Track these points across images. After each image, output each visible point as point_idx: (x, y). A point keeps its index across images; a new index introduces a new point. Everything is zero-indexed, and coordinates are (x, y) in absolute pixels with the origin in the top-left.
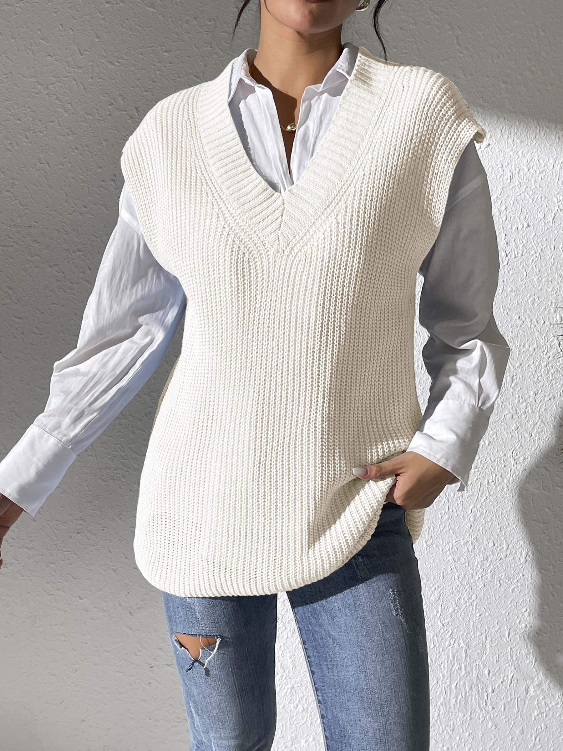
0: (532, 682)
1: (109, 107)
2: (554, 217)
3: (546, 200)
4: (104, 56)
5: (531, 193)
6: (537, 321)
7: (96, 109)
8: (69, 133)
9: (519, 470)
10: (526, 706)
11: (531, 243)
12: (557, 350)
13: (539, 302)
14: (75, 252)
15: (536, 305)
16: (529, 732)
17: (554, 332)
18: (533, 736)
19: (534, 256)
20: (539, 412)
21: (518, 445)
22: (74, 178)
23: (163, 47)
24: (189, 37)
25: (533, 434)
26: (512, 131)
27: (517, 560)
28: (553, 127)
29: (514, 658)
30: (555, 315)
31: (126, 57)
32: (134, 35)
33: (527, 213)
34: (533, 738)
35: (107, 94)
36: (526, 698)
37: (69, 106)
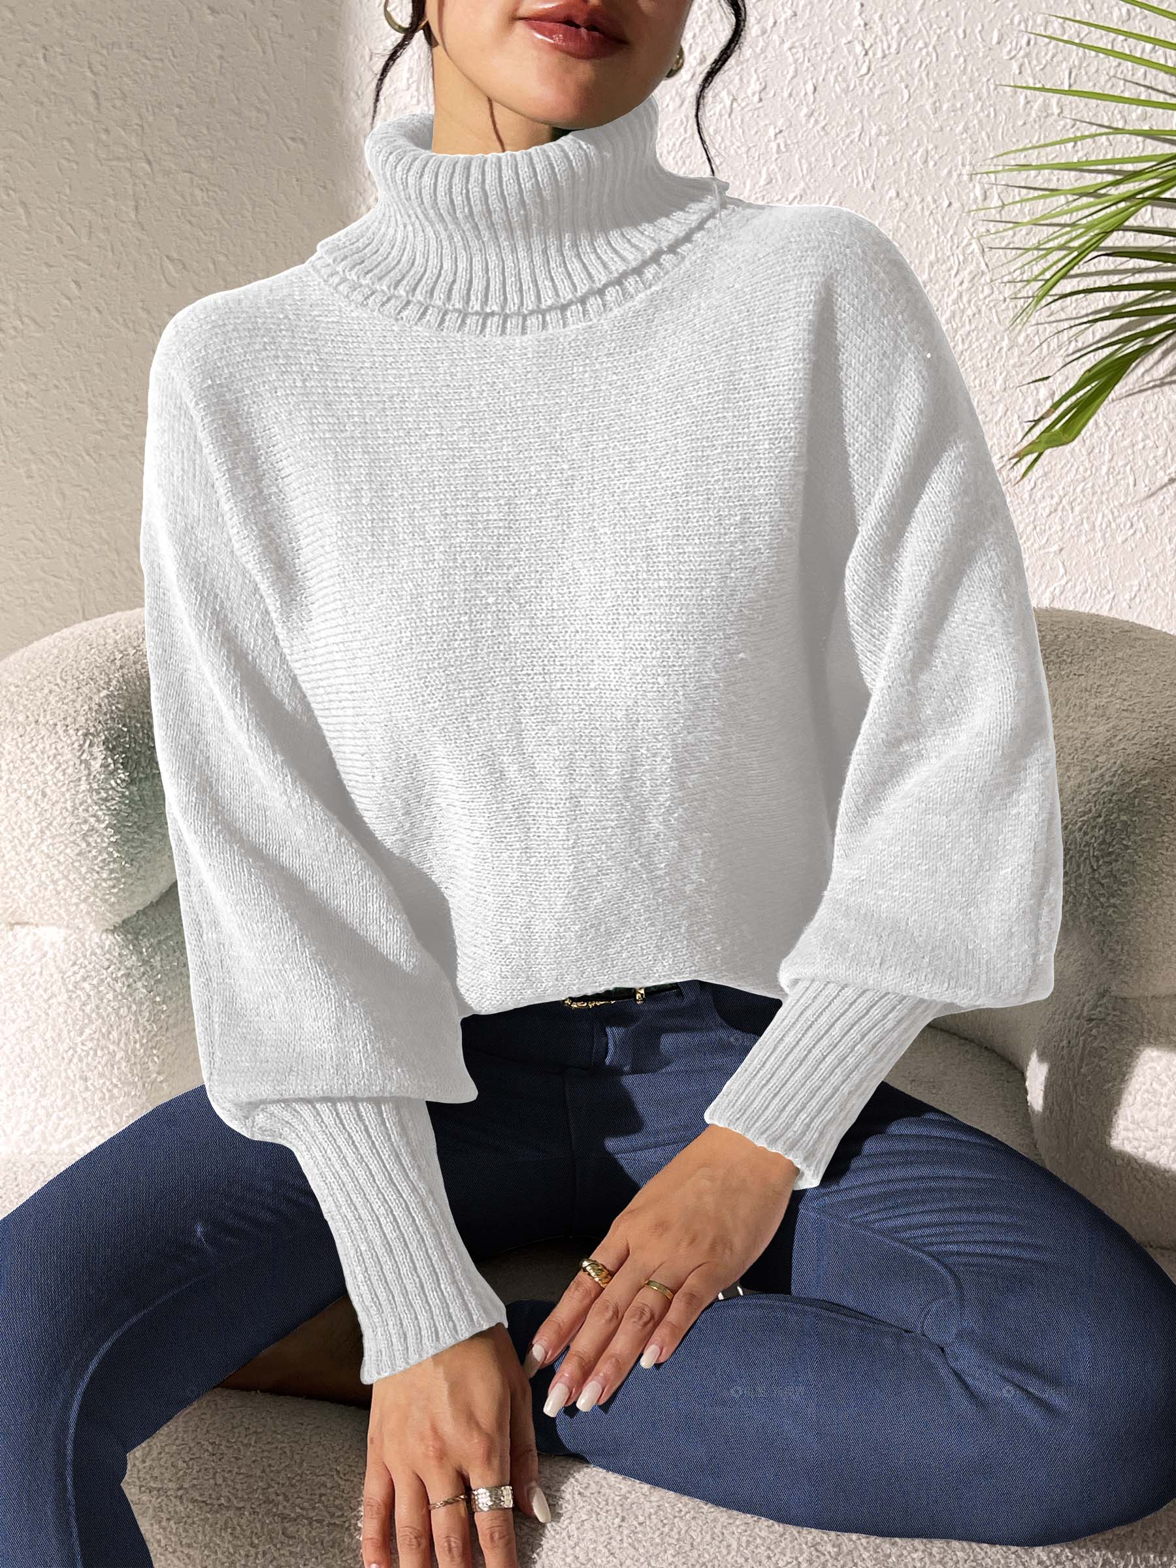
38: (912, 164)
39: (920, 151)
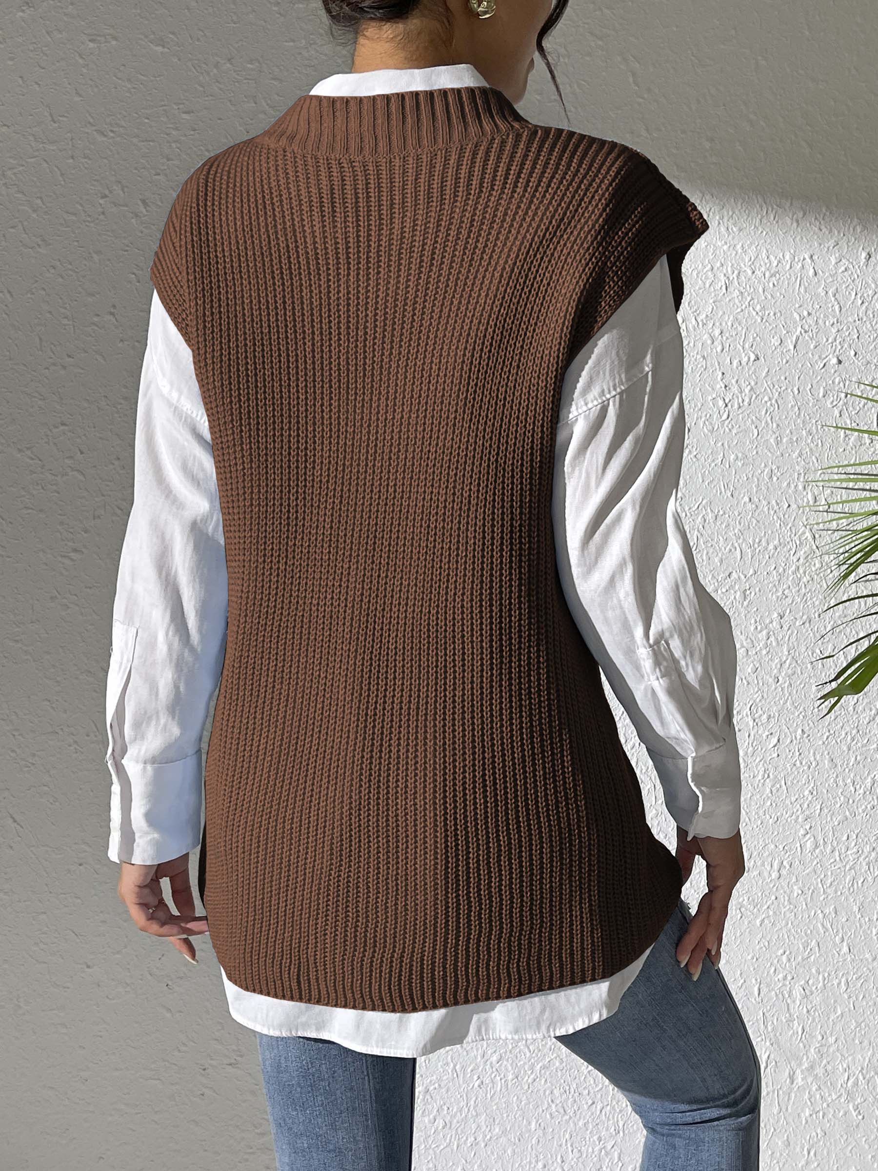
0: (800, 1065)
1: (102, 201)
2: (796, 343)
3: (782, 318)
4: (90, 123)
5: (758, 308)
6: (778, 504)
7: (81, 205)
8: (40, 243)
9: (761, 736)
10: (791, 1102)
11: (762, 384)
12: (811, 547)
13: (779, 474)
14: (57, 427)
15: (775, 479)
16: (799, 1142)
17: (804, 519)
18: (805, 1149)
19: (769, 404)
20: (788, 644)
21: (757, 697)
22: (50, 312)
23: (181, 106)
24: (220, 89)
25: (780, 678)
26: (726, 213)
27: (766, 874)
28: (788, 204)
29: (770, 1028)
30: (805, 493)
31: (123, 123)
32: (134, 88)
33: (754, 338)
34: (806, 1152)
35: (97, 181)
36: (791, 1089)
37: (39, 201)
38: (761, 479)
39: (766, 471)
